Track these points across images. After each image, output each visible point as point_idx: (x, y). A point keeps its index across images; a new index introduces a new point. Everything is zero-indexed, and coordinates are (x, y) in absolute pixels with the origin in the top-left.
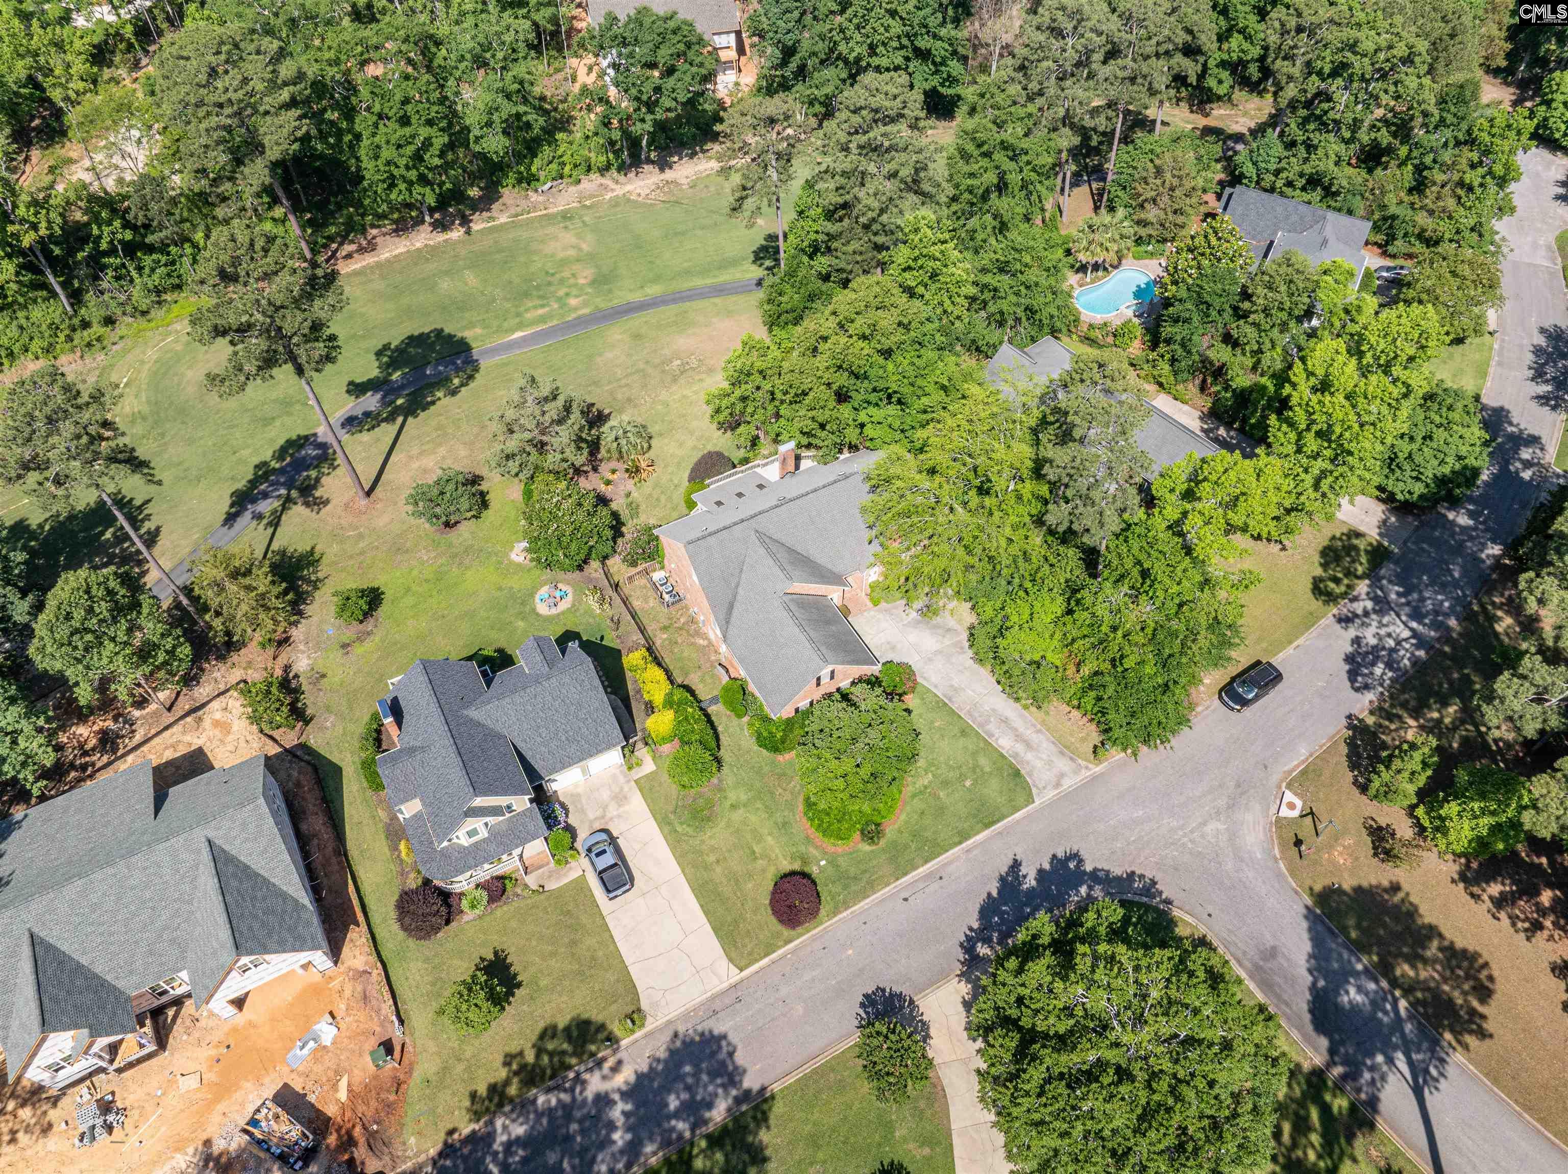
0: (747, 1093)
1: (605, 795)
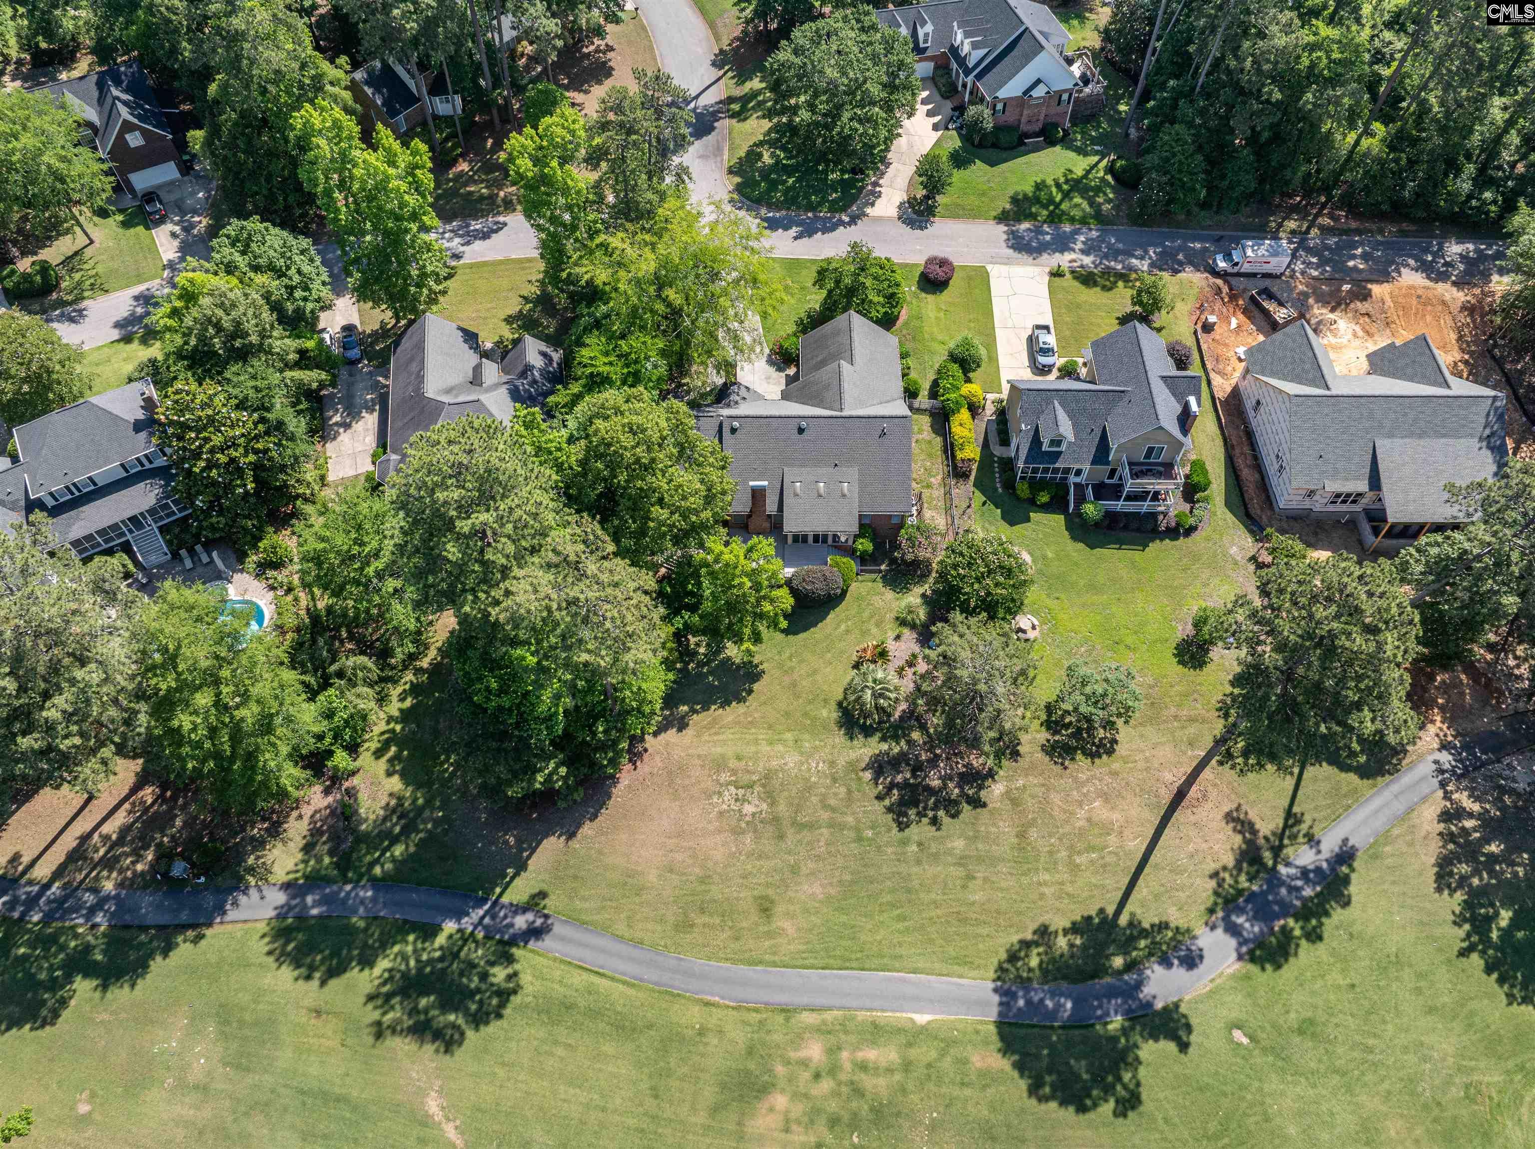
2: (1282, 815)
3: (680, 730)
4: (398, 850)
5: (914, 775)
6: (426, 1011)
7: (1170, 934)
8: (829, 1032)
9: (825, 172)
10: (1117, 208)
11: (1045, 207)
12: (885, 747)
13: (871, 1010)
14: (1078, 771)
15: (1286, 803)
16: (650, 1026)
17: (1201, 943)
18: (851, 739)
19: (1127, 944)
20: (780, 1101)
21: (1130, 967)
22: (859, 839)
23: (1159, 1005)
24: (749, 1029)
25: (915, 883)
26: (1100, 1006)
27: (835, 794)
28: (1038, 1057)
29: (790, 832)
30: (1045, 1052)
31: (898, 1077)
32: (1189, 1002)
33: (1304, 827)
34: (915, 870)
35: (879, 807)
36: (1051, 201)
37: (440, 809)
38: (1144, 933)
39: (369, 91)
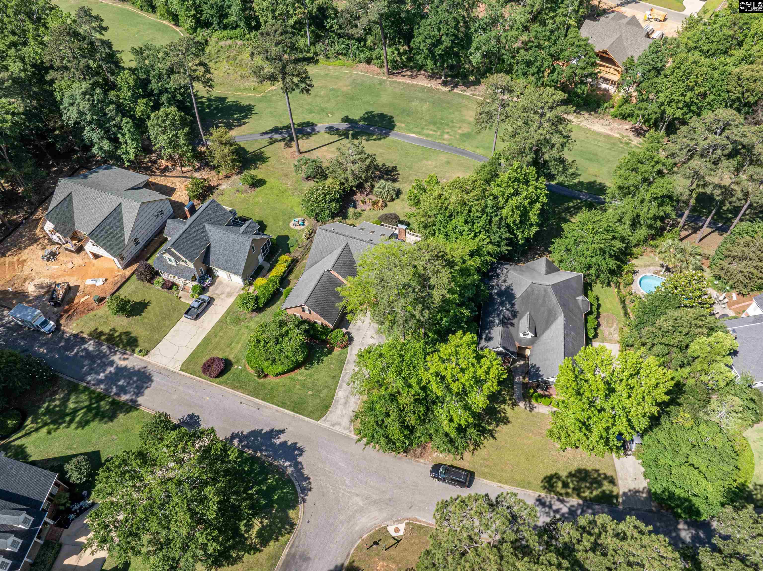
0: (136, 401)
1: (228, 290)
2: (273, 144)
7: (331, 133)
8: (441, 139)
13: (427, 140)
15: (269, 146)
17: (324, 130)
18: (400, 189)
19: (345, 134)
20: (460, 132)
21: (349, 130)
22: (411, 168)
23: (347, 123)
28: (387, 123)
30: (384, 123)
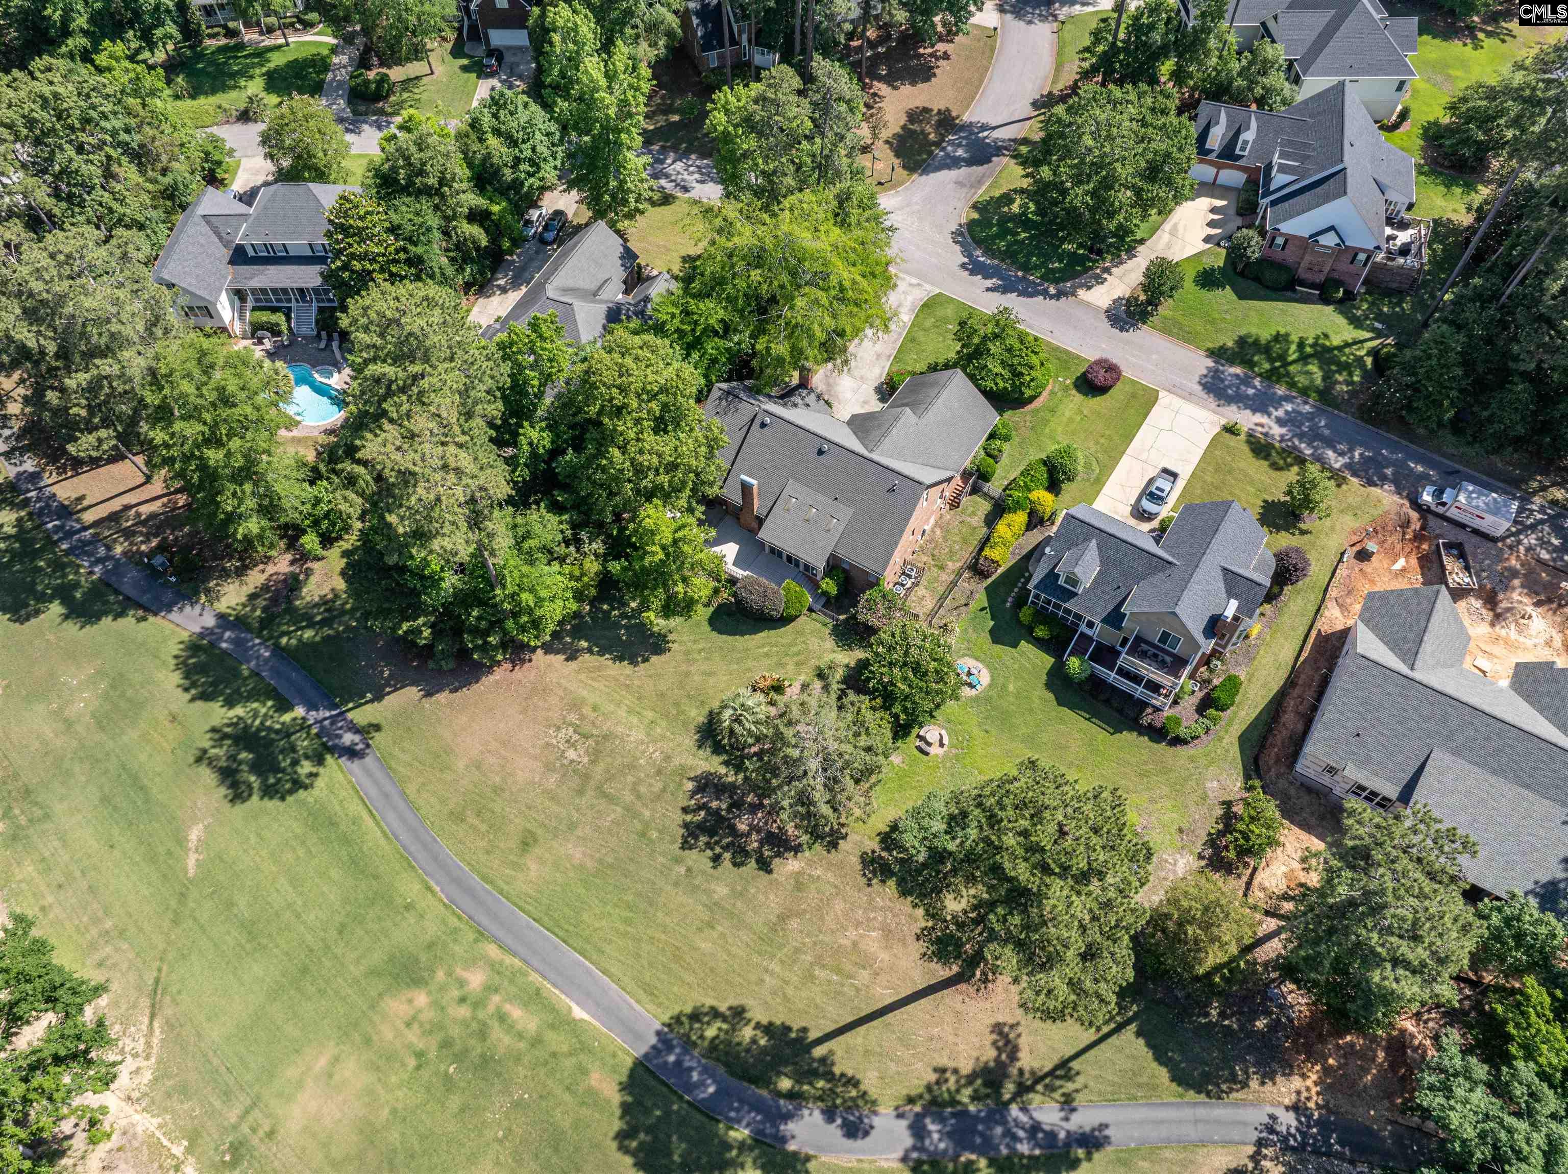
2: (1056, 1060)
3: (567, 660)
4: (308, 634)
5: (729, 810)
6: (240, 763)
7: (854, 1093)
8: (498, 973)
9: (1063, 240)
10: (1353, 394)
11: (1271, 360)
12: (723, 770)
13: (544, 977)
14: (879, 895)
15: (1069, 1052)
16: (376, 877)
17: (876, 1121)
18: (700, 747)
19: (807, 1074)
20: (421, 999)
21: (791, 1095)
22: (643, 834)
23: (792, 1147)
24: (443, 928)
25: (662, 900)
26: (738, 1110)
27: (651, 785)
28: (647, 1112)
29: (590, 793)
30: (658, 1113)
31: (522, 1045)
32: (823, 1164)
33: (1069, 1087)
34: (669, 888)
35: (679, 817)
36: (1282, 357)
37: (357, 620)
38: (829, 1076)
39: (695, 21)
